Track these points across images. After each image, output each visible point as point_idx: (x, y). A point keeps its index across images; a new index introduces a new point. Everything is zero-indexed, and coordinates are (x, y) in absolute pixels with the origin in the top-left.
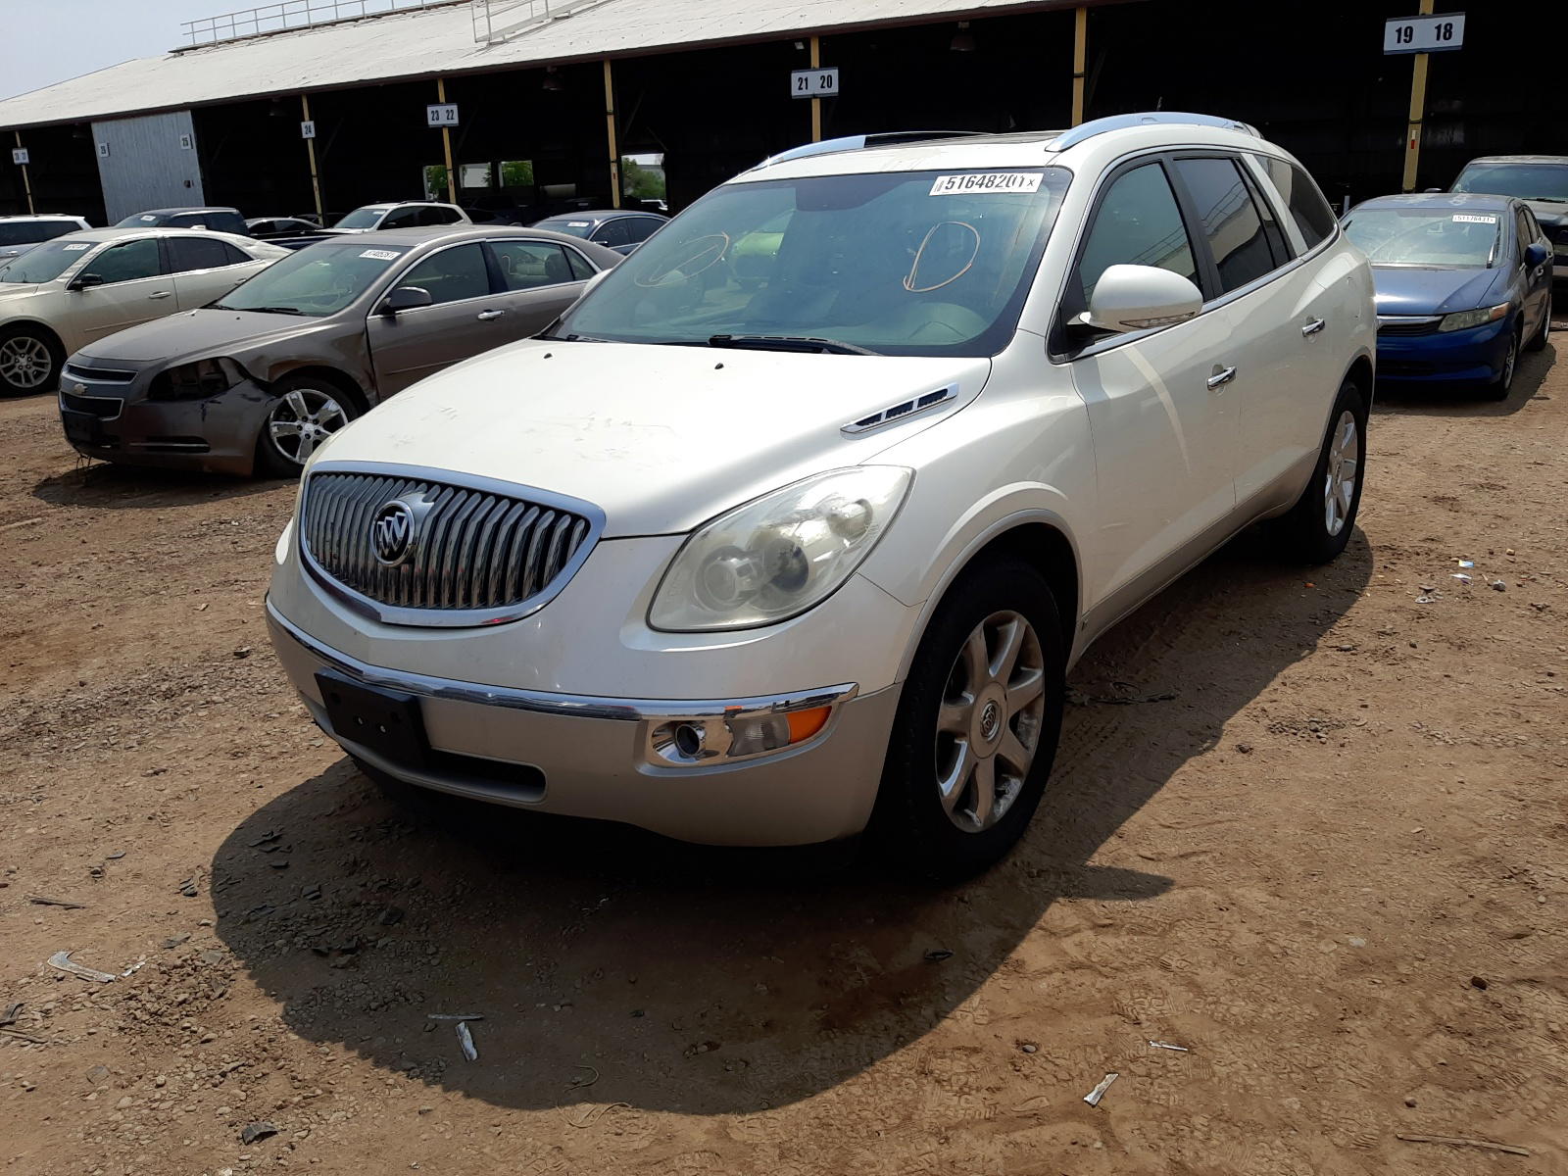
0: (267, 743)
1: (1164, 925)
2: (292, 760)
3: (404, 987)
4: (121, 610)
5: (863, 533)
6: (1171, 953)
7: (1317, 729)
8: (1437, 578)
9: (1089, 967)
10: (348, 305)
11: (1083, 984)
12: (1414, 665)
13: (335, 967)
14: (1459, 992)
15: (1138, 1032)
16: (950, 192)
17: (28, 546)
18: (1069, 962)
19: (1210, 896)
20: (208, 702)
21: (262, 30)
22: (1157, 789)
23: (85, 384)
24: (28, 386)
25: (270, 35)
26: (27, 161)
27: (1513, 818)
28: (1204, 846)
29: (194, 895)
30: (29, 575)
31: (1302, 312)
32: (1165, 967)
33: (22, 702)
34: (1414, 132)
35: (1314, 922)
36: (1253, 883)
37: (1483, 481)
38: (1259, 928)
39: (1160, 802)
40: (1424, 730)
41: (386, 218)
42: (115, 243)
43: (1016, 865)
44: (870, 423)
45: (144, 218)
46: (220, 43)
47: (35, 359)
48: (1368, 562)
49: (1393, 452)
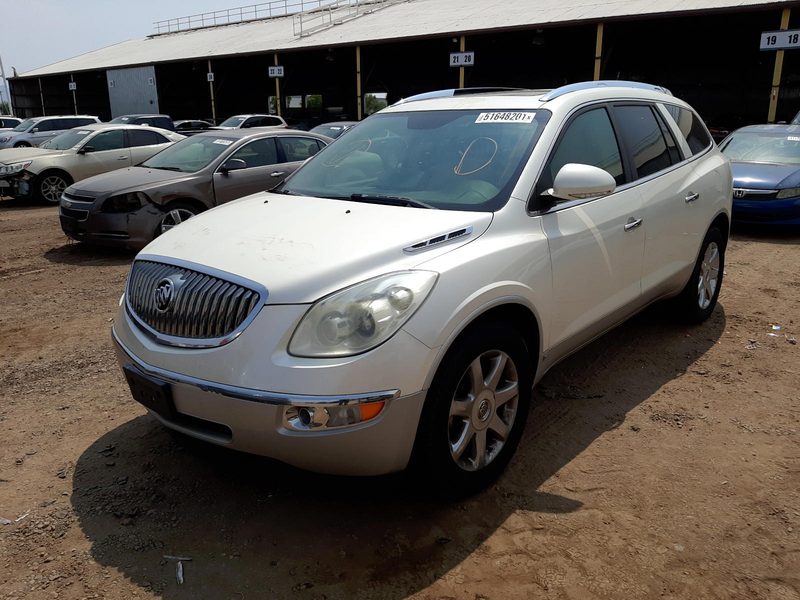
0: (123, 395)
1: (572, 531)
2: (133, 406)
3: (155, 538)
4: (70, 319)
5: (408, 307)
6: (573, 548)
7: (678, 419)
8: (759, 335)
9: (525, 553)
10: (204, 168)
11: (520, 563)
12: (739, 385)
13: (122, 524)
14: (733, 583)
15: (546, 595)
16: (486, 121)
17: (34, 284)
18: (515, 549)
19: (600, 515)
20: (99, 371)
21: (192, 27)
22: (583, 450)
23: (71, 203)
24: (55, 201)
25: (196, 29)
26: (75, 88)
27: (781, 478)
28: (603, 484)
29: (64, 477)
30: (31, 299)
31: (685, 189)
32: (568, 556)
33: (9, 366)
34: (775, 91)
35: (657, 535)
36: (626, 508)
37: (793, 281)
38: (625, 536)
39: (583, 457)
40: (738, 423)
41: (245, 121)
42: (102, 131)
43: (497, 490)
44: (420, 247)
45: (123, 119)
46: (171, 33)
47: (59, 187)
48: (723, 325)
49: (746, 263)
